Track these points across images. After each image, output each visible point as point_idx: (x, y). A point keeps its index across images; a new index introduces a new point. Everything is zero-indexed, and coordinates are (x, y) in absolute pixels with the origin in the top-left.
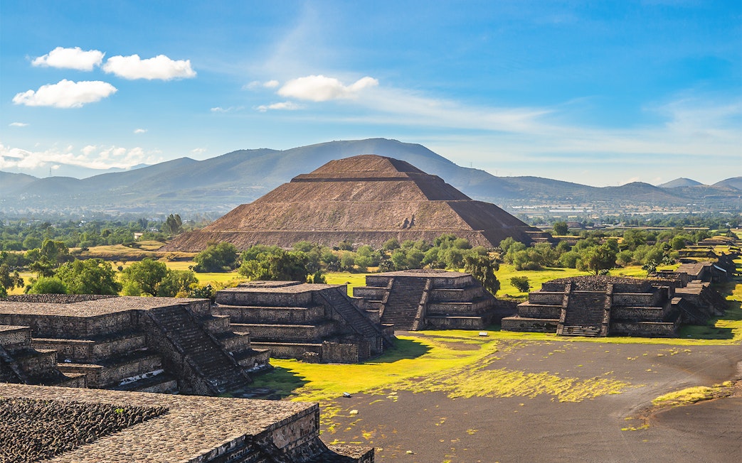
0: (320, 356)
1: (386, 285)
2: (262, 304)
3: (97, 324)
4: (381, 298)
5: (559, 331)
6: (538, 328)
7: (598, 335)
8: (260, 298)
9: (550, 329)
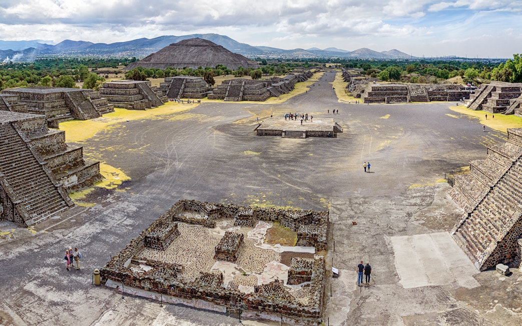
0: (133, 107)
1: (171, 81)
2: (117, 88)
3: (48, 96)
4: (168, 86)
5: (225, 99)
6: (219, 98)
7: (238, 101)
8: (117, 86)
9: (223, 98)
